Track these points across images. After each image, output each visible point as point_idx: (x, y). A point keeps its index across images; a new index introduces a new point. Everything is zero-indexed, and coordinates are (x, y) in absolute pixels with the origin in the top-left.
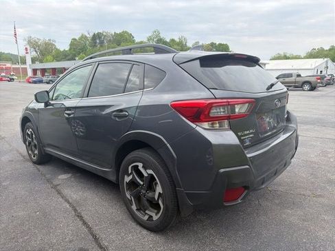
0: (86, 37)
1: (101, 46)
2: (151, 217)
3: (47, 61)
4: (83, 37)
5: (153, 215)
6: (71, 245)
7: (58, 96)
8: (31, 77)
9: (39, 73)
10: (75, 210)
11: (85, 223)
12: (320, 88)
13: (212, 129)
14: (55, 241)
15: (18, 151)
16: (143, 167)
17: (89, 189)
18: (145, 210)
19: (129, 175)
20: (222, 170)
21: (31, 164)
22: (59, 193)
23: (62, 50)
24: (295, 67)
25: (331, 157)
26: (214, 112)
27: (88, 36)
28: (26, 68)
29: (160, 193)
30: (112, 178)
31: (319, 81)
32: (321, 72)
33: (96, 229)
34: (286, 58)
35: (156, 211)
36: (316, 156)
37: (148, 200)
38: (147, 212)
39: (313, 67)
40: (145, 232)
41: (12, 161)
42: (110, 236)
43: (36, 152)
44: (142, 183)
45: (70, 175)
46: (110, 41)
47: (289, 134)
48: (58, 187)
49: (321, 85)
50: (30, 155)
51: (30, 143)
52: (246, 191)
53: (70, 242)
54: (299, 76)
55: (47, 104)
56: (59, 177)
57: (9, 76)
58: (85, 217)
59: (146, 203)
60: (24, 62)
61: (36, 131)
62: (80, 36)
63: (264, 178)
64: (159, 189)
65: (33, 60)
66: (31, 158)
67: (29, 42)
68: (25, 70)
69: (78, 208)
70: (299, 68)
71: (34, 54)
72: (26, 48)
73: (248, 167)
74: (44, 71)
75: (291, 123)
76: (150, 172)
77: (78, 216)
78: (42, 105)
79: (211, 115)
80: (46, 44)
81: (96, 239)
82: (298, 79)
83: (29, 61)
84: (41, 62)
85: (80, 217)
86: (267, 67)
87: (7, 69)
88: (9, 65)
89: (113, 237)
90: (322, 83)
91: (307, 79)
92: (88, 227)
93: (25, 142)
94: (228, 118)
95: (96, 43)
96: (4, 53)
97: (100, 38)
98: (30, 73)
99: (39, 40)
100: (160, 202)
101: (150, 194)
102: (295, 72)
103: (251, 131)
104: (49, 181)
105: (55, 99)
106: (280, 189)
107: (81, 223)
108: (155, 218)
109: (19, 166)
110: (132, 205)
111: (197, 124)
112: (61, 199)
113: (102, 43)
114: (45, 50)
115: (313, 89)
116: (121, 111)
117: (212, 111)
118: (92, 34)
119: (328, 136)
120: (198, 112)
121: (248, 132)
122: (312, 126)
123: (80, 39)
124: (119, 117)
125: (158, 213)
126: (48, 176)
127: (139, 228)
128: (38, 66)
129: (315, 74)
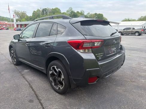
0: (39, 10)
1: (46, 14)
2: (59, 88)
3: (23, 21)
4: (38, 10)
5: (60, 87)
6: (27, 98)
7: (23, 37)
8: (16, 28)
9: (19, 26)
10: (30, 84)
11: (33, 90)
12: (143, 35)
13: (85, 52)
14: (20, 97)
15: (8, 60)
16: (56, 68)
17: (36, 76)
18: (58, 85)
19: (51, 71)
20: (87, 70)
21: (13, 65)
22: (24, 77)
23: (29, 16)
24: (133, 25)
25: (142, 65)
26: (85, 45)
27: (40, 10)
28: (14, 24)
29: (63, 78)
30: (45, 72)
31: (143, 31)
32: (144, 27)
33: (37, 92)
34: (129, 20)
35: (61, 86)
36: (135, 65)
37: (58, 81)
38: (58, 86)
39: (141, 25)
40: (57, 94)
41: (6, 64)
42: (43, 96)
43: (15, 60)
44: (56, 74)
45: (29, 70)
46: (50, 12)
47: (120, 55)
48: (24, 75)
49: (143, 33)
50: (13, 61)
51: (13, 57)
52: (98, 79)
53: (26, 97)
54: (134, 29)
55: (19, 40)
56: (25, 71)
57: (6, 27)
58: (34, 88)
59: (58, 83)
60: (13, 21)
61: (15, 51)
62: (37, 10)
63: (107, 73)
64: (63, 77)
65: (17, 21)
66: (13, 63)
67: (15, 12)
68: (13, 25)
69: (31, 84)
70: (134, 25)
71: (17, 18)
72: (14, 15)
73: (99, 68)
74: (21, 25)
75: (123, 50)
76: (59, 70)
77: (31, 87)
78: (17, 41)
79: (84, 46)
80: (22, 13)
81: (37, 96)
82: (133, 30)
83: (15, 21)
84: (20, 21)
85: (32, 87)
86: (120, 25)
87: (6, 24)
88: (6, 22)
89: (44, 96)
90: (144, 32)
91: (137, 30)
92: (34, 91)
93: (11, 56)
94: (91, 48)
95: (44, 13)
96: (4, 17)
97: (46, 11)
98: (15, 26)
99: (20, 11)
100: (63, 82)
101: (59, 79)
102: (132, 27)
103: (102, 53)
104: (20, 72)
105: (23, 38)
106: (117, 78)
107: (31, 90)
108: (61, 88)
109: (8, 66)
110: (52, 83)
111: (78, 50)
112: (24, 80)
113: (46, 13)
114: (22, 16)
115: (140, 35)
116: (48, 44)
117: (84, 45)
118: (42, 9)
119: (143, 56)
120: (78, 45)
121: (100, 54)
122: (136, 52)
123: (37, 11)
124: (47, 46)
125: (62, 86)
126: (20, 70)
127: (55, 93)
128: (19, 23)
129: (142, 28)
